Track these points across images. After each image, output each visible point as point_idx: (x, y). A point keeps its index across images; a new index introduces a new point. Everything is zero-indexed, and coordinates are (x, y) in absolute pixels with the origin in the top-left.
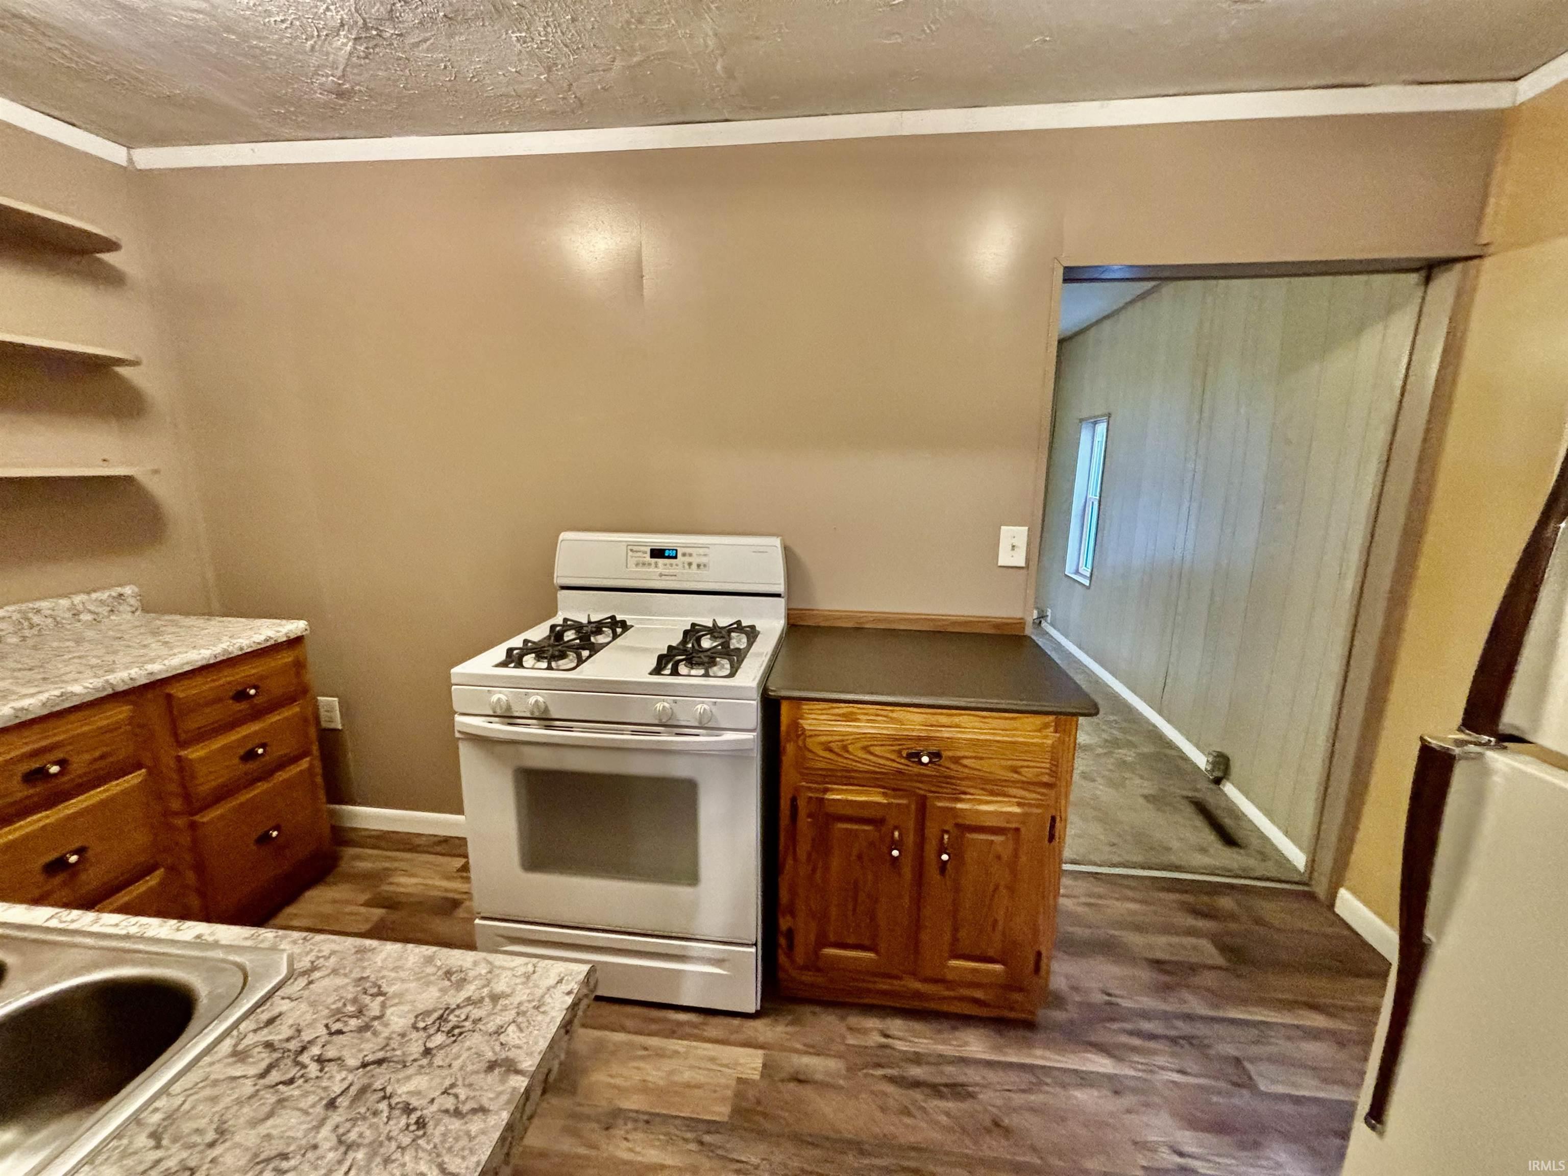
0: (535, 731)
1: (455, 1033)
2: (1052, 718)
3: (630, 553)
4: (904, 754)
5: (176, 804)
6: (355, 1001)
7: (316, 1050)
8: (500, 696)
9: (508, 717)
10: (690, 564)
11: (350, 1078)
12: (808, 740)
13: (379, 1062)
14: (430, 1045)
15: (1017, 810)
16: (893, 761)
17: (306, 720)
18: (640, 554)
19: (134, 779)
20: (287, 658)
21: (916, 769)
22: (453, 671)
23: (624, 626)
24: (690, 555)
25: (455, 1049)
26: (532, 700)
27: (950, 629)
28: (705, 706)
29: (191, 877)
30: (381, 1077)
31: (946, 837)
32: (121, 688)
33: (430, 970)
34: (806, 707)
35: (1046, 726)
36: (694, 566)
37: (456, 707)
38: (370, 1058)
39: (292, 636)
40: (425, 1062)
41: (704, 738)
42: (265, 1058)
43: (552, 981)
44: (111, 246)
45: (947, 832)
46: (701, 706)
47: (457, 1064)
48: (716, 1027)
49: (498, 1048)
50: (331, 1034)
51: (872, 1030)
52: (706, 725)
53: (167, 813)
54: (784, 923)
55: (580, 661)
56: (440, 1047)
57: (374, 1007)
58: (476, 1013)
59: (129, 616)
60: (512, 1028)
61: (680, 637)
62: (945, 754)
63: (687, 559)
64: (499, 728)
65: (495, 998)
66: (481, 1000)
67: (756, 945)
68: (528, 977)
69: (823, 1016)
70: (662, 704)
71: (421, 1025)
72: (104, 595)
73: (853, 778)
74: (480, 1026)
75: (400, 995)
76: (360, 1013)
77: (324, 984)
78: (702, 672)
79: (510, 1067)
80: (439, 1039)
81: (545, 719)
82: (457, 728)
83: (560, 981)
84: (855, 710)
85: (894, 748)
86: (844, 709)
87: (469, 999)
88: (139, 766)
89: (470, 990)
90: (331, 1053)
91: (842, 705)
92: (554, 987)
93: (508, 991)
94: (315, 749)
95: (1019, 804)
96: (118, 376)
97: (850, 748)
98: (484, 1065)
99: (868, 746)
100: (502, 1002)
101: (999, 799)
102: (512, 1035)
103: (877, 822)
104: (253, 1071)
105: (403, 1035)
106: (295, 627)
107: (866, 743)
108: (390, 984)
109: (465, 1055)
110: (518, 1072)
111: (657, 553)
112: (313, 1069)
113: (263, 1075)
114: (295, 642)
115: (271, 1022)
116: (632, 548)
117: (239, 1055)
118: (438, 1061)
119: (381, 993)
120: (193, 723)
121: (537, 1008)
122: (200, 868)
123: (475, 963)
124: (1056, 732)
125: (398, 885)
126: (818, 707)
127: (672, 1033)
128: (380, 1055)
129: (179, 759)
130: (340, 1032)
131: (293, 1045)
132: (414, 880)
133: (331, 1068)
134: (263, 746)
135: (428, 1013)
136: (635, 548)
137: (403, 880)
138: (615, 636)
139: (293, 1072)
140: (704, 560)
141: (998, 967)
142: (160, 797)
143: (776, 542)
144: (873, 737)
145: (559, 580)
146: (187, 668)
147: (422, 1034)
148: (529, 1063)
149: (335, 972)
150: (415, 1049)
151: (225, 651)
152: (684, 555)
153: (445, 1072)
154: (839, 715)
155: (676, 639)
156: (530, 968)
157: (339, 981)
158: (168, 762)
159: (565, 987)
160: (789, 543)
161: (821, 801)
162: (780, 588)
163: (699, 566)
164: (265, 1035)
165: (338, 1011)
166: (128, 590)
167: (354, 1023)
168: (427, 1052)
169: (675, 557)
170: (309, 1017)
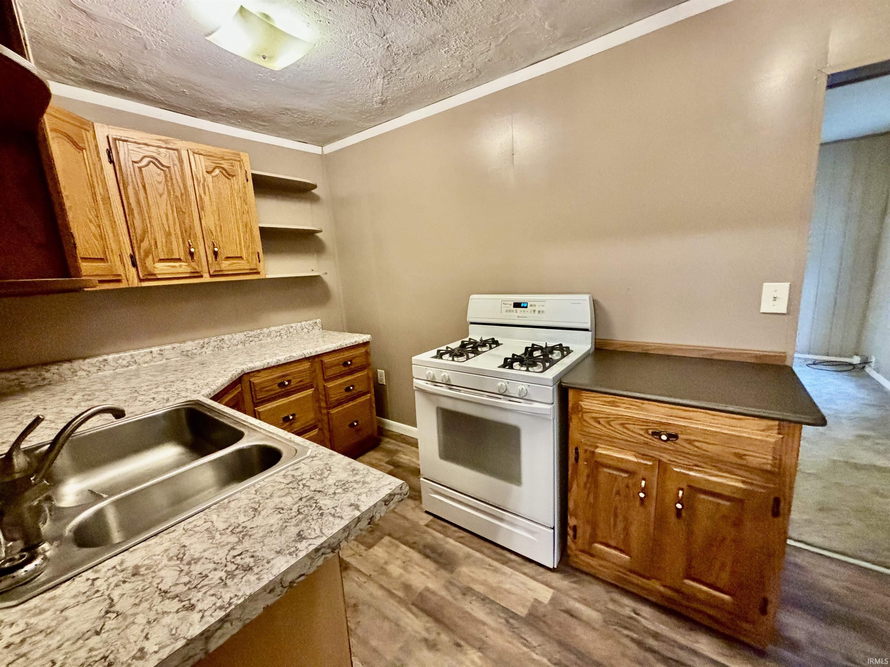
0: (444, 390)
1: (345, 491)
2: (777, 423)
3: (503, 305)
4: (650, 432)
5: (323, 404)
6: (322, 470)
7: (304, 482)
8: (431, 371)
9: (434, 382)
10: (534, 311)
11: (310, 493)
12: (584, 415)
13: (319, 491)
14: (336, 491)
15: (741, 485)
16: (642, 435)
17: (369, 378)
18: (508, 306)
19: (310, 392)
20: (363, 350)
21: (657, 443)
22: (413, 358)
23: (497, 343)
24: (535, 306)
25: (343, 495)
26: (442, 375)
27: (716, 357)
28: (523, 387)
29: (327, 434)
30: (318, 496)
31: (681, 492)
32: (307, 356)
33: (348, 467)
34: (585, 394)
35: (769, 428)
36: (537, 312)
37: (414, 375)
38: (318, 489)
39: (365, 341)
40: (332, 496)
41: (524, 405)
42: (290, 479)
43: (387, 483)
44: (315, 187)
45: (682, 489)
46: (522, 386)
47: (341, 500)
48: (529, 568)
49: (356, 500)
50: (311, 478)
51: (628, 606)
52: (523, 397)
53: (320, 407)
54: (572, 521)
55: (468, 358)
56: (338, 493)
57: (326, 473)
58: (356, 486)
59: (317, 331)
60: (365, 495)
61: (523, 351)
62: (681, 436)
63: (533, 308)
64: (430, 387)
65: (364, 483)
66: (359, 482)
67: (553, 528)
68: (379, 479)
69: (596, 586)
70: (501, 383)
71: (337, 484)
72: (311, 322)
73: (615, 443)
74: (355, 491)
75: (335, 472)
76: (321, 474)
77: (316, 462)
78: (525, 369)
79: (357, 507)
80: (340, 490)
81: (450, 385)
82: (414, 385)
83: (389, 484)
84: (616, 400)
85: (643, 427)
86: (610, 398)
87: (355, 481)
88: (312, 387)
89: (357, 478)
90: (307, 484)
91: (607, 396)
92: (386, 485)
93: (370, 482)
94: (373, 390)
95: (743, 482)
96: (317, 237)
97: (612, 423)
98: (349, 504)
99: (624, 424)
100: (366, 485)
101: (725, 475)
102: (363, 497)
103: (631, 473)
104: (286, 482)
105: (330, 486)
106: (366, 338)
107: (624, 422)
108: (335, 468)
109: (345, 498)
110: (358, 510)
111: (517, 305)
112: (301, 486)
113: (288, 484)
114: (366, 344)
115: (297, 469)
116: (504, 303)
117: (285, 476)
118: (336, 498)
119: (330, 470)
120: (330, 373)
121: (376, 491)
122: (330, 431)
123: (364, 469)
124: (779, 434)
125: (401, 458)
126: (593, 395)
127: (505, 563)
128: (321, 489)
129: (324, 386)
130: (313, 479)
131: (299, 478)
132: (407, 457)
133: (306, 488)
134: (353, 386)
135: (340, 481)
136: (505, 302)
137: (403, 456)
138: (491, 348)
139: (296, 486)
140: (541, 309)
141: (726, 597)
142: (318, 400)
143: (587, 297)
144: (629, 418)
145: (470, 319)
146: (328, 351)
147: (336, 487)
148: (363, 508)
149: (320, 459)
150: (331, 491)
151: (341, 345)
152: (531, 306)
153: (336, 501)
154: (605, 402)
155: (520, 352)
156: (381, 476)
157: (320, 463)
158: (321, 388)
159: (390, 487)
160: (595, 298)
161: (593, 453)
162: (588, 326)
163: (539, 312)
164: (293, 473)
165: (316, 472)
166: (318, 321)
167: (318, 477)
168: (335, 493)
169: (526, 307)
170: (307, 471)
